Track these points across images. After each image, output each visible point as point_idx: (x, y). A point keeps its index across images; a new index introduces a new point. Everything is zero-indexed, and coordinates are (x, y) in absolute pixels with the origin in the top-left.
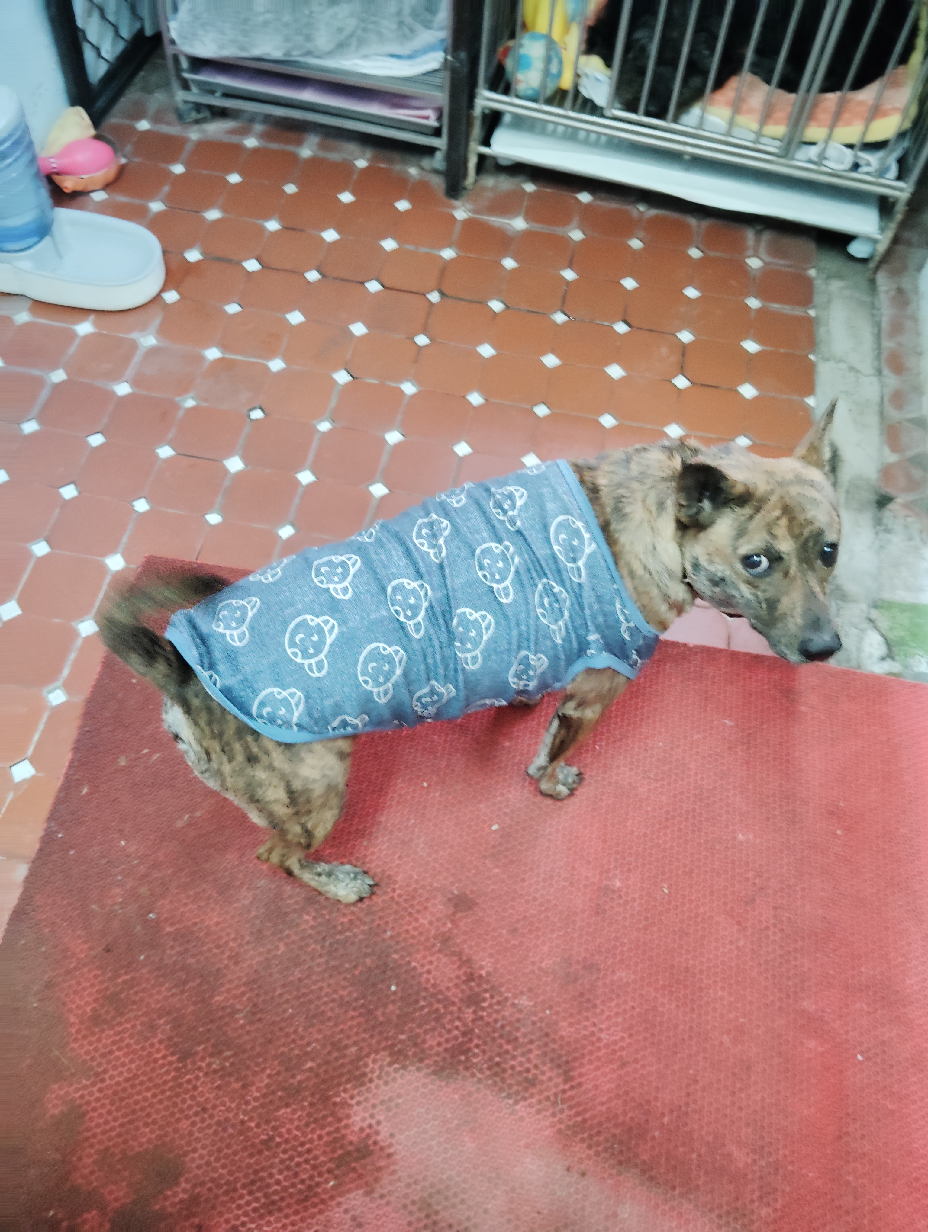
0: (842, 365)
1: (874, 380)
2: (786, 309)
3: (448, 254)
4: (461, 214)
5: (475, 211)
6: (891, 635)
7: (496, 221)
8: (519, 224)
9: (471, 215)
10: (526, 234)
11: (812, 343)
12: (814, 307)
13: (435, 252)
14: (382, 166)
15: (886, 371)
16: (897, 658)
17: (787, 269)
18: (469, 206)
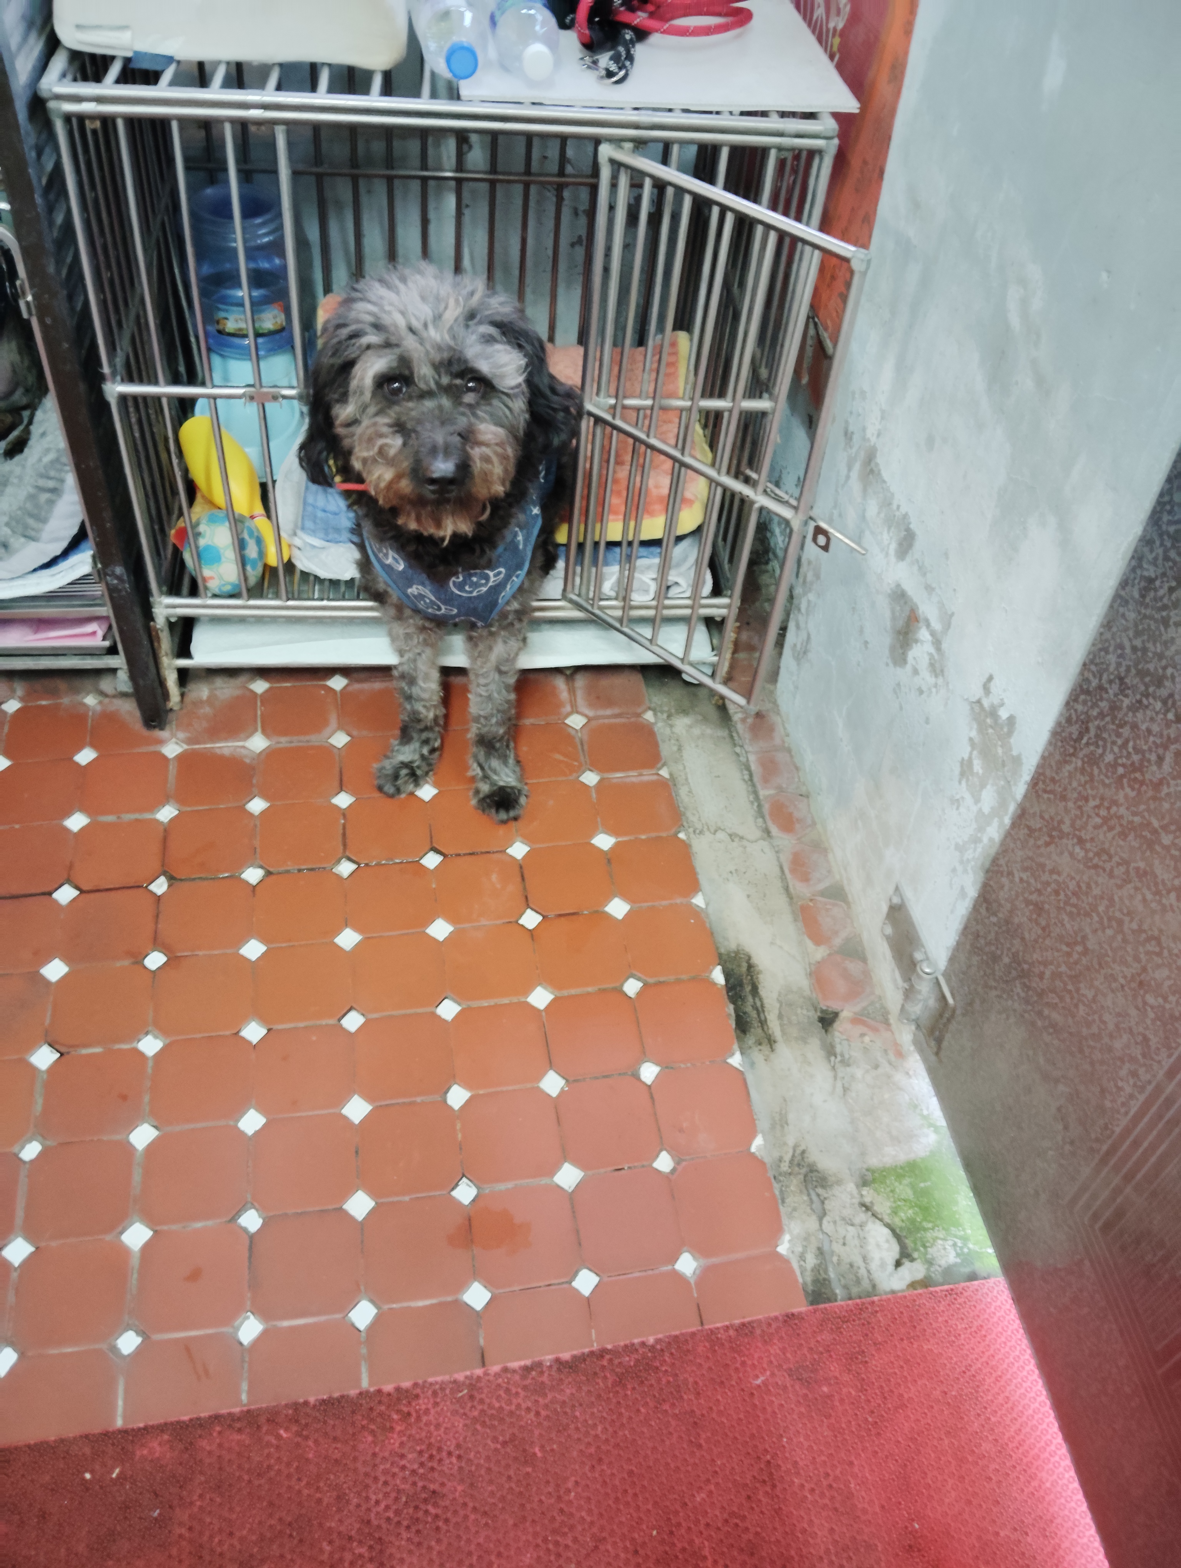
0: (721, 835)
1: (764, 844)
2: (632, 776)
3: (166, 813)
4: (172, 749)
5: (189, 741)
6: (897, 1222)
7: (225, 747)
8: (258, 743)
9: (186, 747)
10: (269, 755)
11: (677, 816)
12: (664, 765)
13: (147, 816)
14: (44, 703)
15: (774, 830)
16: (916, 1255)
17: (618, 721)
18: (181, 735)
